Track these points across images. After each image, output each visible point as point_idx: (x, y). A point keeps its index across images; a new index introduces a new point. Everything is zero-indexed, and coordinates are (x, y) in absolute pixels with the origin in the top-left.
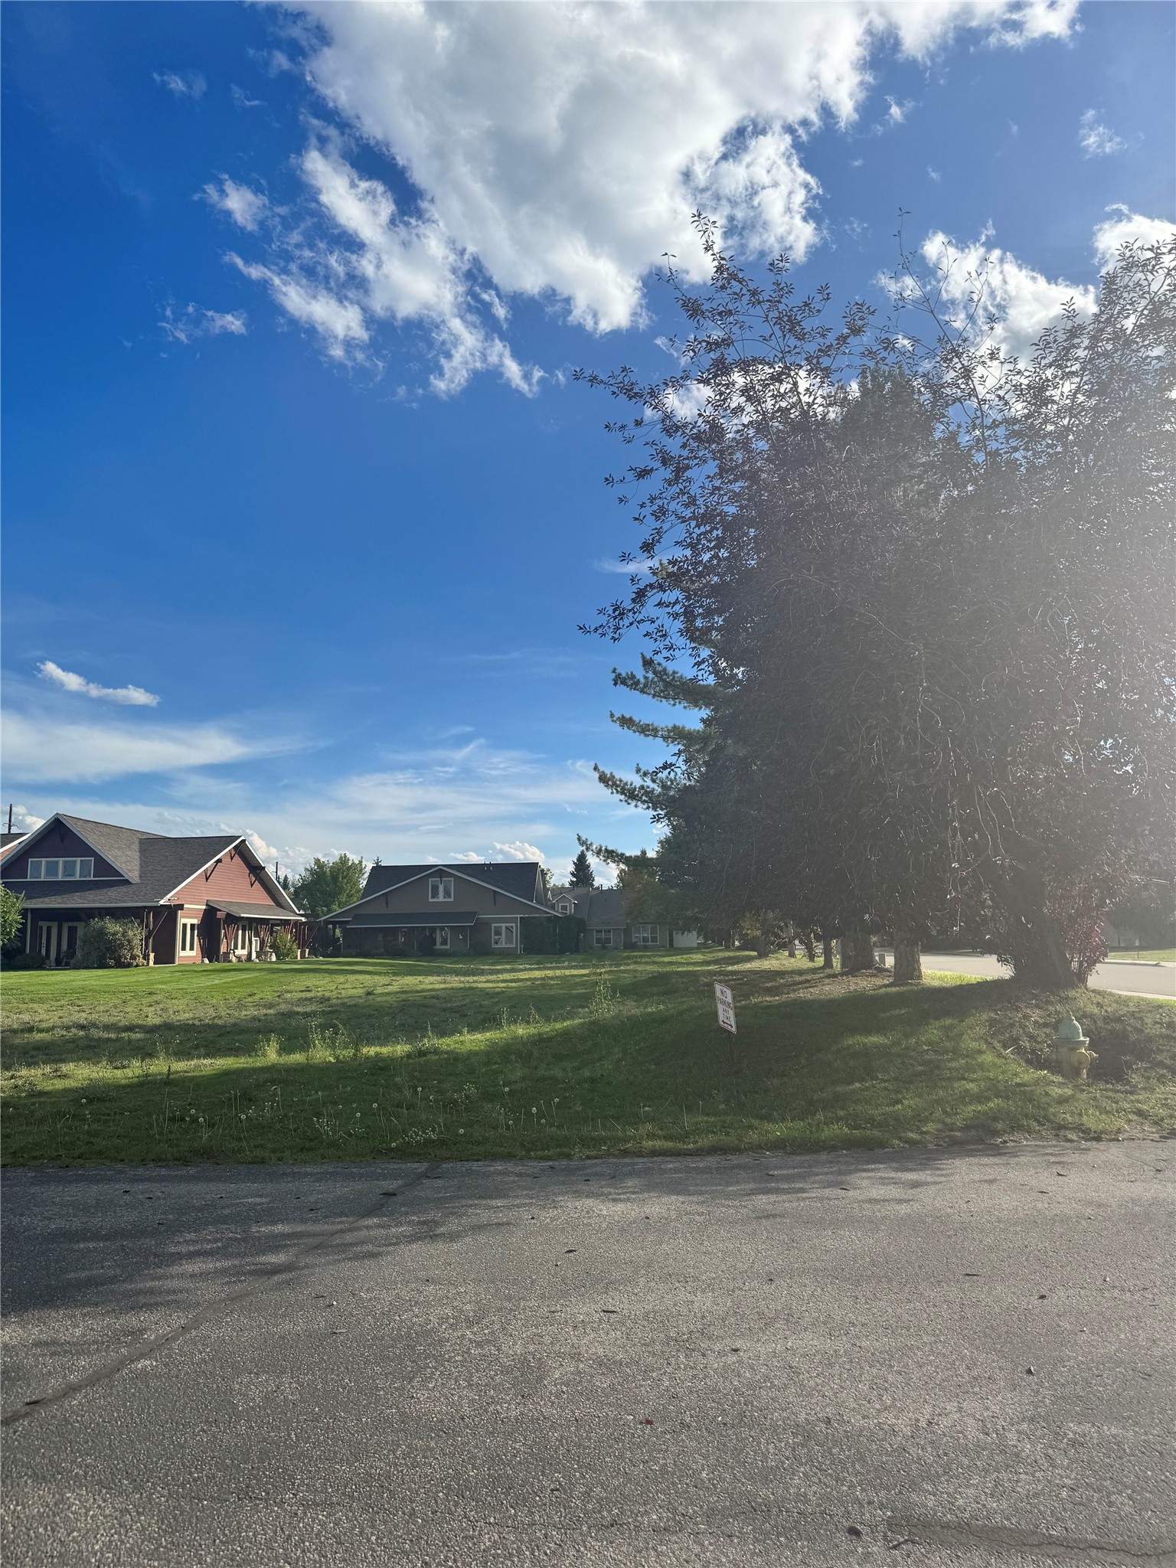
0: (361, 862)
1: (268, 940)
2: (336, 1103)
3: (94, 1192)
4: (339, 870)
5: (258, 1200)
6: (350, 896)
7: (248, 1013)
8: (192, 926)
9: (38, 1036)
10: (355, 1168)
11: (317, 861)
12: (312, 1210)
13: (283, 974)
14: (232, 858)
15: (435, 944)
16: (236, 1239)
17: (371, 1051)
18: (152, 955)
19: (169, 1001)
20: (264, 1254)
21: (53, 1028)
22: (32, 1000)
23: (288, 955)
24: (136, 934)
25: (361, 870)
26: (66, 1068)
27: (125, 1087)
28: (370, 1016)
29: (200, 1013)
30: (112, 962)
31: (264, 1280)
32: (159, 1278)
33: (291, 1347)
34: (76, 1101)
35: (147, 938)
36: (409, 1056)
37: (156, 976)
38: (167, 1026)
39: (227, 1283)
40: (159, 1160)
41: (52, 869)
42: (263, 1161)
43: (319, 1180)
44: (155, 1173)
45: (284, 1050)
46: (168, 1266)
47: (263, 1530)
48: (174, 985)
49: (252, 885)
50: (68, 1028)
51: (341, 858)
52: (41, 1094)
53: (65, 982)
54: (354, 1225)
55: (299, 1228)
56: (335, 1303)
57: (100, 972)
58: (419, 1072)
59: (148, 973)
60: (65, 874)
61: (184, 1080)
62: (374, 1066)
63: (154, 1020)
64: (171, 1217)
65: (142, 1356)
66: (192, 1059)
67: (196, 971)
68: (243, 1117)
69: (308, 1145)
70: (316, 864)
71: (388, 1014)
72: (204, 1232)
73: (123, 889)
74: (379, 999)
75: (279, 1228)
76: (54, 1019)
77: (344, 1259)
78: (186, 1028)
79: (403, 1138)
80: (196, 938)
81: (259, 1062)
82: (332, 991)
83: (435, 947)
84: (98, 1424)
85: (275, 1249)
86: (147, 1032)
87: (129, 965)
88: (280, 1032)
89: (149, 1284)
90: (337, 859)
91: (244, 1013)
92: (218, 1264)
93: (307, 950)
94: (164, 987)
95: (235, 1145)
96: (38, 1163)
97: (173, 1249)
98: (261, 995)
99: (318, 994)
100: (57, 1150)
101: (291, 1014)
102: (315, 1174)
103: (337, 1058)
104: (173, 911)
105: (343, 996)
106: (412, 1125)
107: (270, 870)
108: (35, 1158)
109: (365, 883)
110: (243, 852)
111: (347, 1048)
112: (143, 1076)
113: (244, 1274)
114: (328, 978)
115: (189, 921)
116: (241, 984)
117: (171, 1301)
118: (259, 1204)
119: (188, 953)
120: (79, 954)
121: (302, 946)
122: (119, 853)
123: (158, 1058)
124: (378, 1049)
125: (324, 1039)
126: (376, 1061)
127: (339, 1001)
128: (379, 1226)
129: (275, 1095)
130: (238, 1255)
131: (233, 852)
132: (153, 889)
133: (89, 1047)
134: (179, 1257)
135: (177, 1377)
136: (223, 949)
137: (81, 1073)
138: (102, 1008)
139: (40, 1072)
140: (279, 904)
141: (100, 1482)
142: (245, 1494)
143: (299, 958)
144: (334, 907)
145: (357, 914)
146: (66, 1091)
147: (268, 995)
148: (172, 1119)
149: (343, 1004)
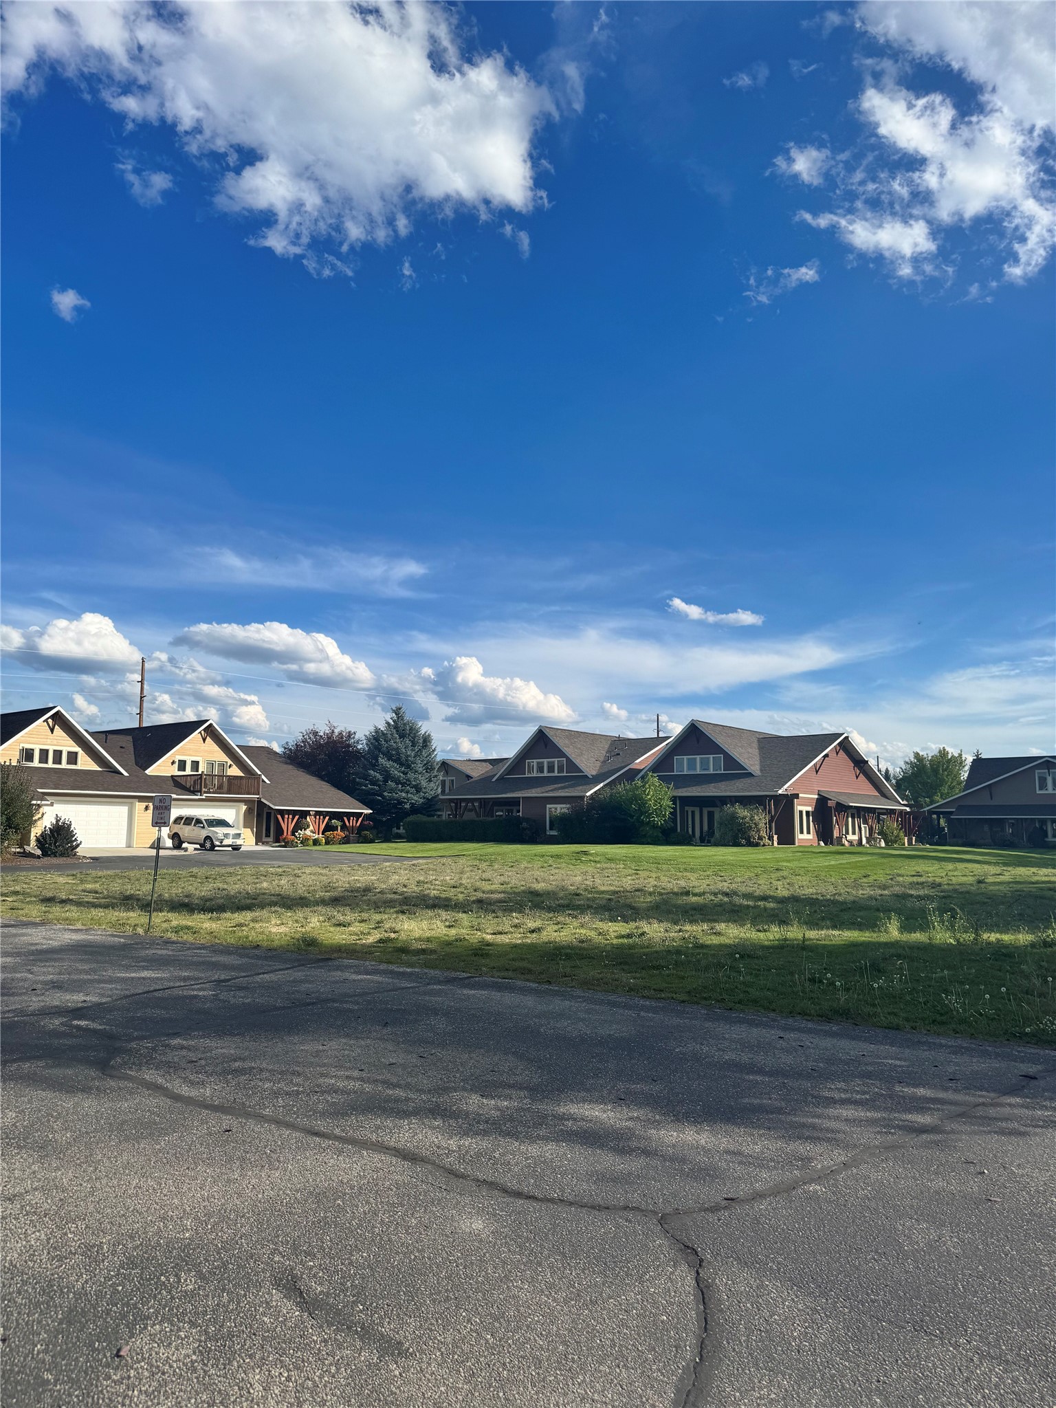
0: (960, 755)
1: (876, 827)
2: (962, 983)
3: (755, 1034)
4: (939, 762)
5: (898, 1063)
6: (951, 788)
7: (865, 892)
8: (808, 813)
9: (694, 899)
10: (989, 1046)
11: (917, 755)
12: (951, 1080)
13: (893, 859)
14: (837, 754)
15: (1047, 836)
16: (882, 1095)
17: (993, 937)
18: (775, 837)
19: (793, 877)
20: (910, 1113)
21: (704, 893)
22: (686, 870)
23: (896, 842)
24: (761, 819)
25: (961, 763)
26: (721, 927)
27: (768, 948)
28: (985, 903)
29: (822, 890)
30: (743, 842)
31: (913, 1136)
32: (819, 1117)
33: (948, 1204)
34: (732, 955)
35: (770, 822)
36: (1033, 945)
37: (780, 855)
38: (795, 899)
39: (878, 1132)
40: (804, 1014)
41: (692, 764)
42: (897, 1028)
43: (955, 1053)
44: (803, 1025)
45: (904, 928)
46: (825, 1107)
47: (942, 1365)
48: (796, 864)
49: (857, 777)
50: (715, 894)
51: (940, 752)
52: (703, 946)
53: (709, 856)
54: (995, 1101)
55: (941, 1095)
56: (986, 1171)
57: (735, 849)
58: (1047, 962)
59: (772, 852)
60: (702, 769)
61: (817, 946)
62: (997, 951)
63: (783, 892)
64: (821, 1065)
65: (812, 1181)
66: (822, 929)
67: (814, 852)
68: (876, 985)
69: (939, 1018)
70: (915, 757)
71: (1003, 903)
72: (853, 1083)
73: (748, 780)
74: (991, 888)
75: (921, 1092)
76: (702, 886)
77: (990, 1132)
78: (812, 902)
79: (1037, 1025)
80: (811, 823)
81: (883, 938)
82: (942, 877)
83: (1046, 839)
84: (783, 1230)
85: (921, 1110)
86: (779, 903)
87: (757, 845)
88: (899, 912)
89: (810, 1120)
90: (936, 752)
91: (861, 892)
92: (868, 1114)
93: (914, 838)
94: (788, 864)
95: (868, 1009)
96: (708, 1002)
97: (827, 1094)
98: (875, 877)
99: (929, 880)
100: (721, 995)
101: (905, 897)
102: (950, 1047)
103: (958, 941)
104: (790, 800)
105: (954, 882)
106: (1046, 1013)
107: (872, 763)
108: (705, 999)
109: (966, 775)
110: (846, 747)
111: (967, 932)
112: (782, 940)
113: (894, 1128)
114: (936, 865)
115: (805, 809)
116: (855, 866)
117: (829, 1138)
118: (900, 1066)
119: (805, 836)
120: (717, 834)
121: (909, 834)
122: (743, 751)
123: (792, 926)
124: (998, 936)
125: (942, 921)
126: (999, 948)
127: (951, 887)
128: (1022, 1106)
129: (901, 969)
130: (886, 1109)
131: (838, 748)
132: (772, 780)
133: (733, 911)
134: (831, 1102)
135: (845, 1206)
136: (836, 834)
137: (732, 933)
138: (739, 880)
139: (700, 928)
140: (884, 794)
141: (790, 1280)
142: (919, 1327)
143: (906, 845)
144: (937, 798)
145: (961, 805)
146: (721, 946)
147: (882, 878)
148: (812, 980)
149: (955, 891)
